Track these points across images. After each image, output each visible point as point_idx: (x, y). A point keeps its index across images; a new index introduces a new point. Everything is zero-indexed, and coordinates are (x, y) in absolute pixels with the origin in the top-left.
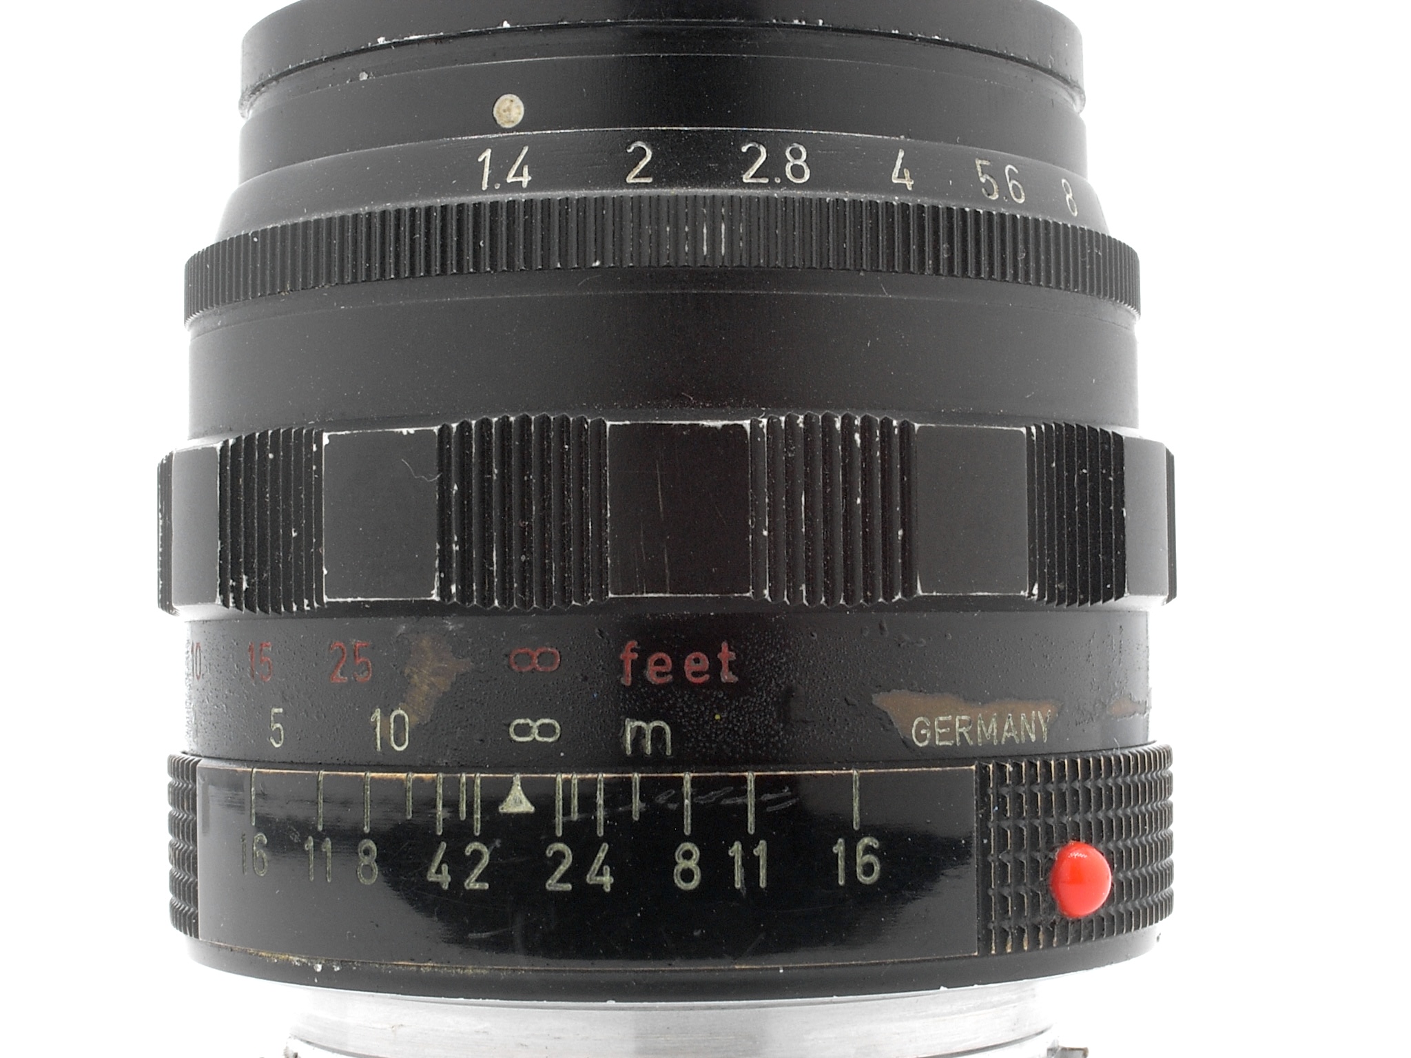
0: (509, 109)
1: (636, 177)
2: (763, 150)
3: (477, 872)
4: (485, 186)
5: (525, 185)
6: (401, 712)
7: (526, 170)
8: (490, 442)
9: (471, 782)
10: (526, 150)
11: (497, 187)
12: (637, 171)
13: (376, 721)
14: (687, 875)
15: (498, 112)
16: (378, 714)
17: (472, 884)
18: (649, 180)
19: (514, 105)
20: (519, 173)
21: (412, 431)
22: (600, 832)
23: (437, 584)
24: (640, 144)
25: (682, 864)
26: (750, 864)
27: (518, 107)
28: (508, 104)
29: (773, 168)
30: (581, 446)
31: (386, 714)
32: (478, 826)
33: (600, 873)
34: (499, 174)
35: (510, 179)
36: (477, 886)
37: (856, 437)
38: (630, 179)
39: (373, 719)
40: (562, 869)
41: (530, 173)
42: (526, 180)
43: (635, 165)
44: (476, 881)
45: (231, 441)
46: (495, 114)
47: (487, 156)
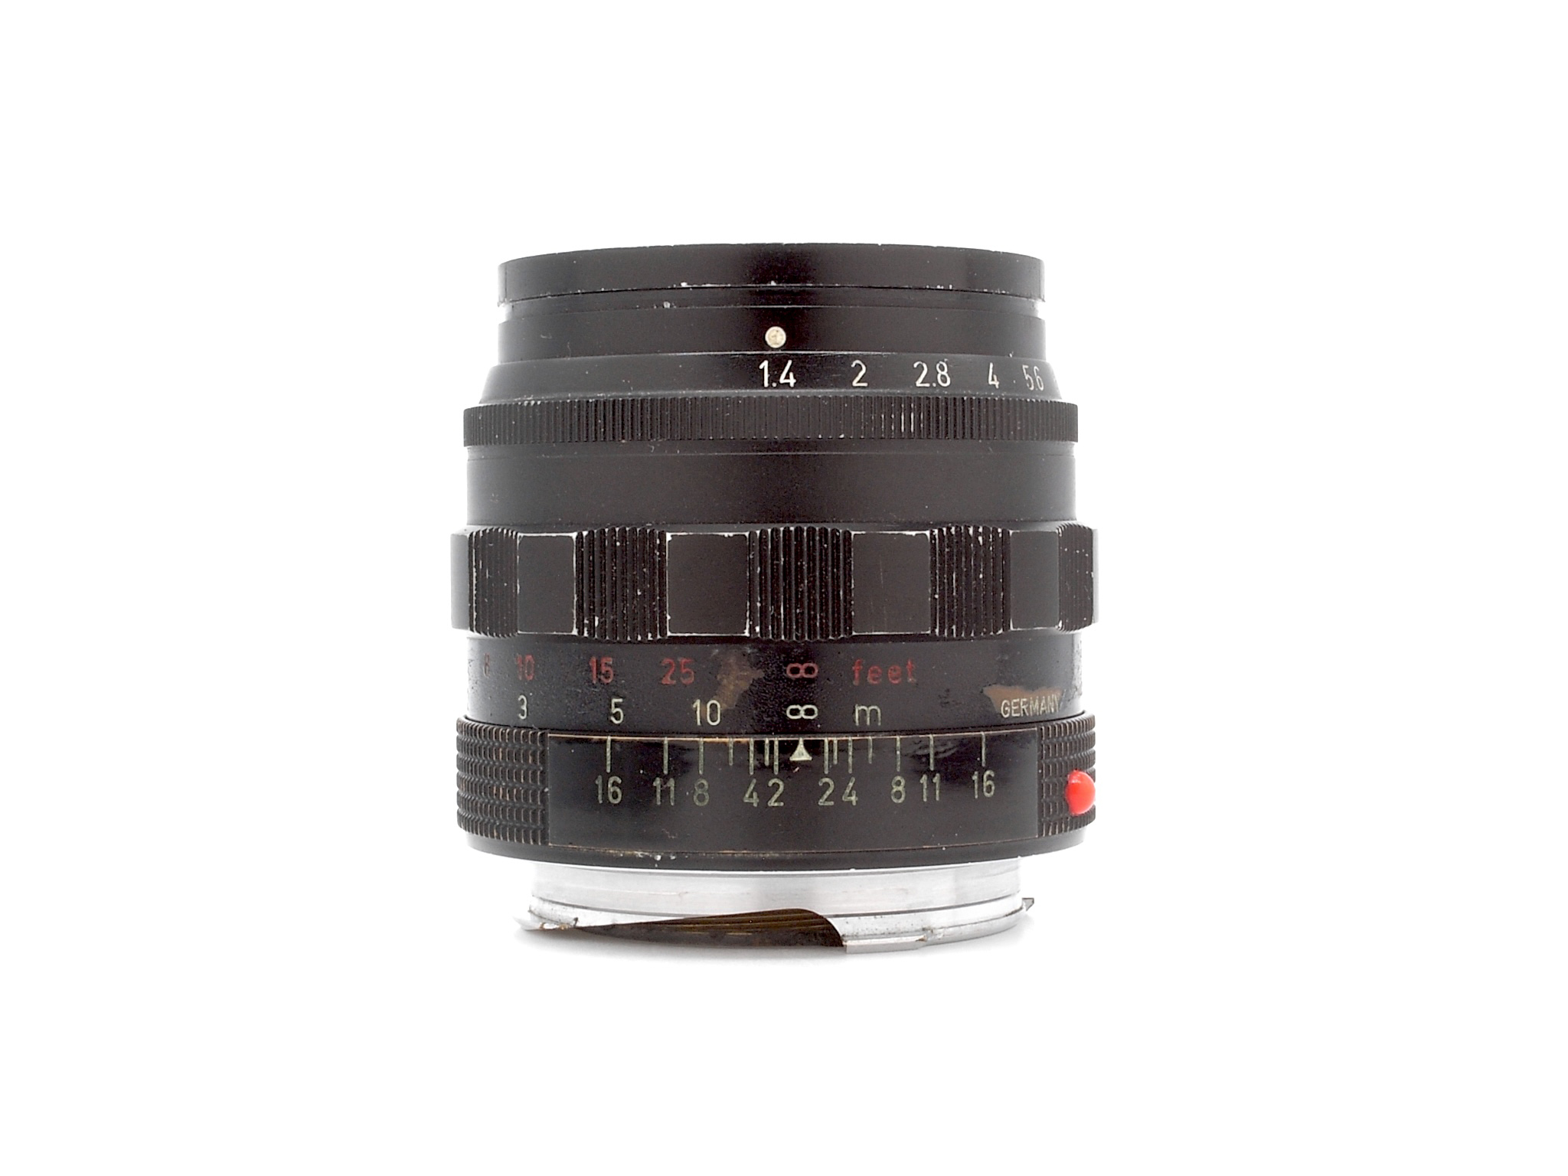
0: (775, 336)
1: (859, 382)
2: (925, 366)
3: (776, 796)
4: (766, 384)
5: (792, 385)
6: (715, 702)
7: (791, 375)
8: (778, 542)
9: (772, 743)
10: (790, 363)
11: (774, 385)
12: (858, 379)
13: (696, 708)
14: (898, 795)
15: (768, 337)
16: (698, 703)
17: (772, 803)
18: (865, 385)
19: (778, 334)
20: (787, 377)
21: (731, 534)
22: (850, 771)
23: (748, 626)
24: (858, 362)
25: (895, 789)
26: (931, 787)
27: (782, 335)
28: (775, 333)
29: (931, 377)
30: (835, 546)
31: (704, 703)
32: (776, 769)
33: (850, 795)
34: (775, 378)
35: (782, 380)
36: (776, 804)
37: (980, 539)
38: (855, 384)
39: (694, 706)
40: (828, 793)
41: (795, 378)
42: (792, 381)
43: (857, 375)
44: (776, 801)
45: (585, 533)
46: (767, 339)
47: (765, 365)
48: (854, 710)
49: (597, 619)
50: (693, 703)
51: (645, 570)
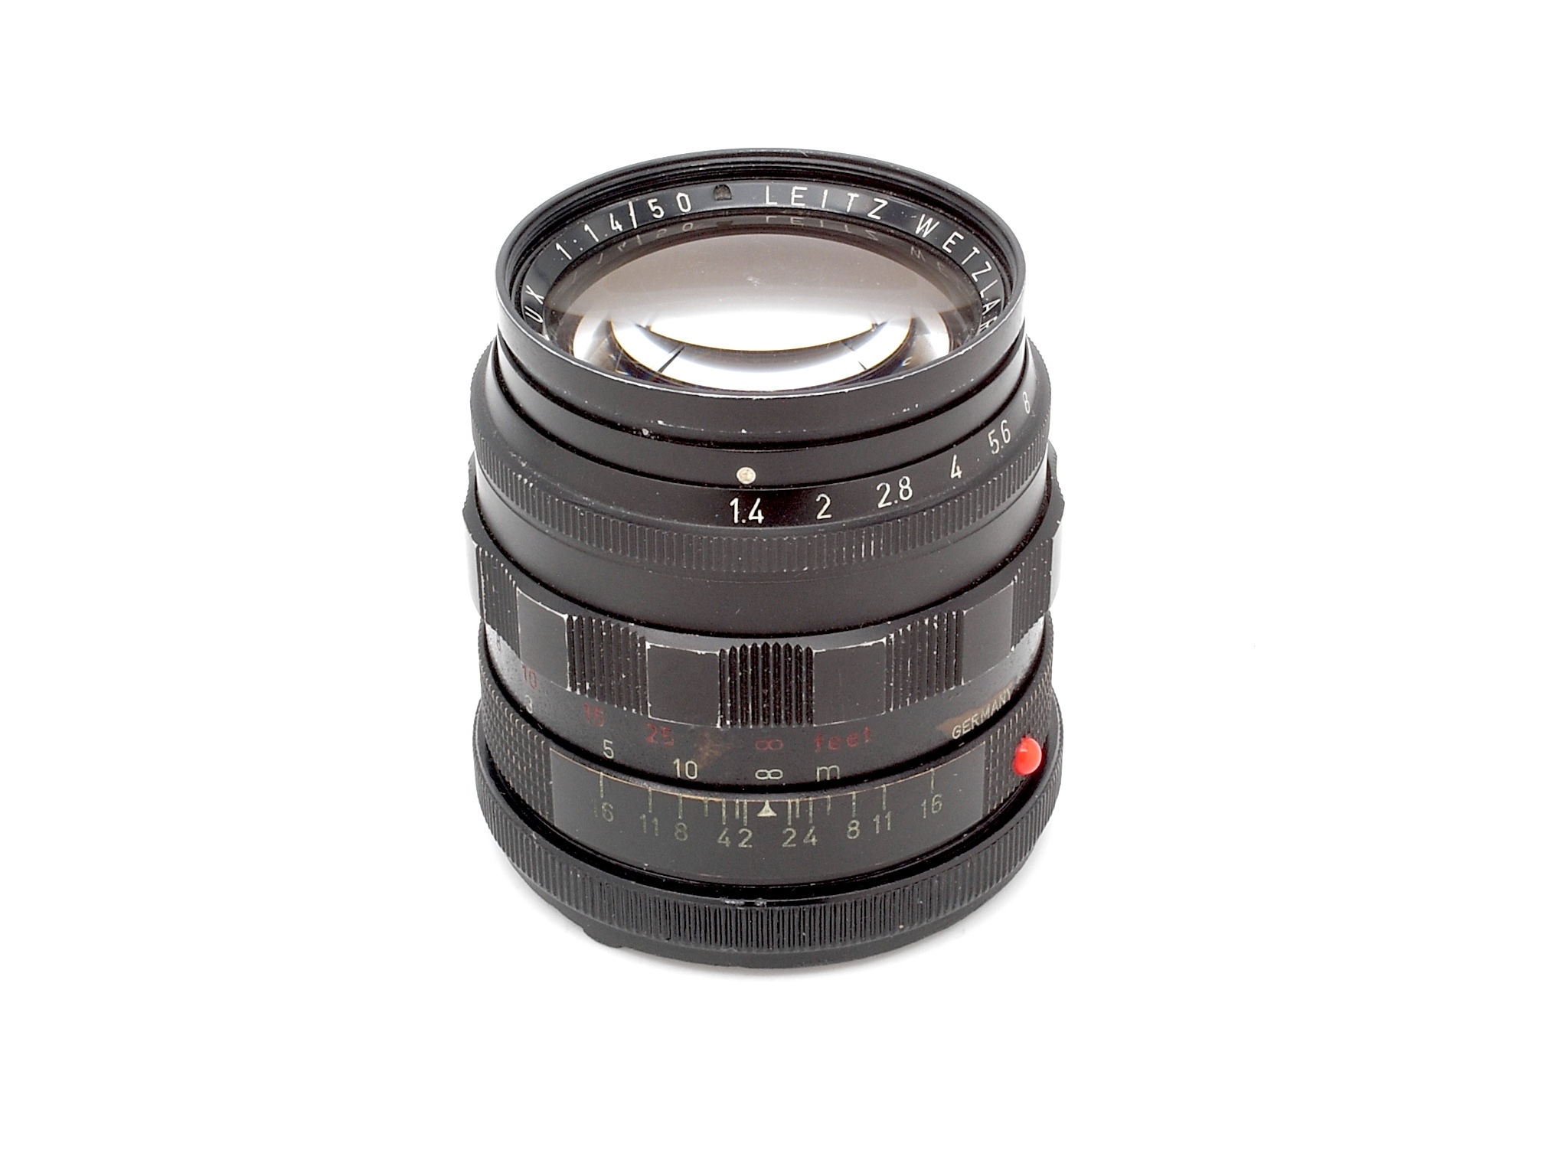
0: (746, 474)
1: (823, 515)
2: (888, 486)
3: (746, 840)
4: (736, 521)
5: (760, 521)
6: (692, 762)
7: (760, 512)
8: (746, 656)
9: (741, 804)
10: (758, 501)
11: (744, 521)
12: (822, 511)
14: (853, 833)
15: (740, 475)
16: (678, 761)
17: (742, 845)
18: (829, 516)
19: (749, 473)
20: (756, 514)
21: (704, 653)
22: (811, 821)
23: (719, 721)
24: (823, 495)
25: (851, 829)
26: (883, 822)
27: (751, 473)
28: (745, 472)
29: (894, 494)
30: (799, 659)
31: (683, 762)
32: (746, 821)
33: (810, 838)
34: (744, 514)
35: (751, 517)
36: (745, 846)
37: (935, 625)
38: (819, 517)
39: (675, 763)
40: (791, 838)
41: (763, 515)
42: (760, 518)
43: (822, 508)
44: (746, 844)
45: (575, 618)
46: (738, 476)
47: (735, 502)
48: (816, 771)
49: (588, 684)
50: (674, 760)
51: (628, 659)
